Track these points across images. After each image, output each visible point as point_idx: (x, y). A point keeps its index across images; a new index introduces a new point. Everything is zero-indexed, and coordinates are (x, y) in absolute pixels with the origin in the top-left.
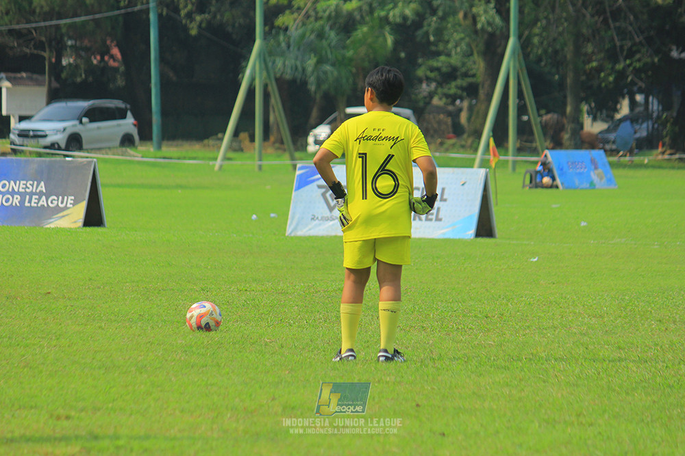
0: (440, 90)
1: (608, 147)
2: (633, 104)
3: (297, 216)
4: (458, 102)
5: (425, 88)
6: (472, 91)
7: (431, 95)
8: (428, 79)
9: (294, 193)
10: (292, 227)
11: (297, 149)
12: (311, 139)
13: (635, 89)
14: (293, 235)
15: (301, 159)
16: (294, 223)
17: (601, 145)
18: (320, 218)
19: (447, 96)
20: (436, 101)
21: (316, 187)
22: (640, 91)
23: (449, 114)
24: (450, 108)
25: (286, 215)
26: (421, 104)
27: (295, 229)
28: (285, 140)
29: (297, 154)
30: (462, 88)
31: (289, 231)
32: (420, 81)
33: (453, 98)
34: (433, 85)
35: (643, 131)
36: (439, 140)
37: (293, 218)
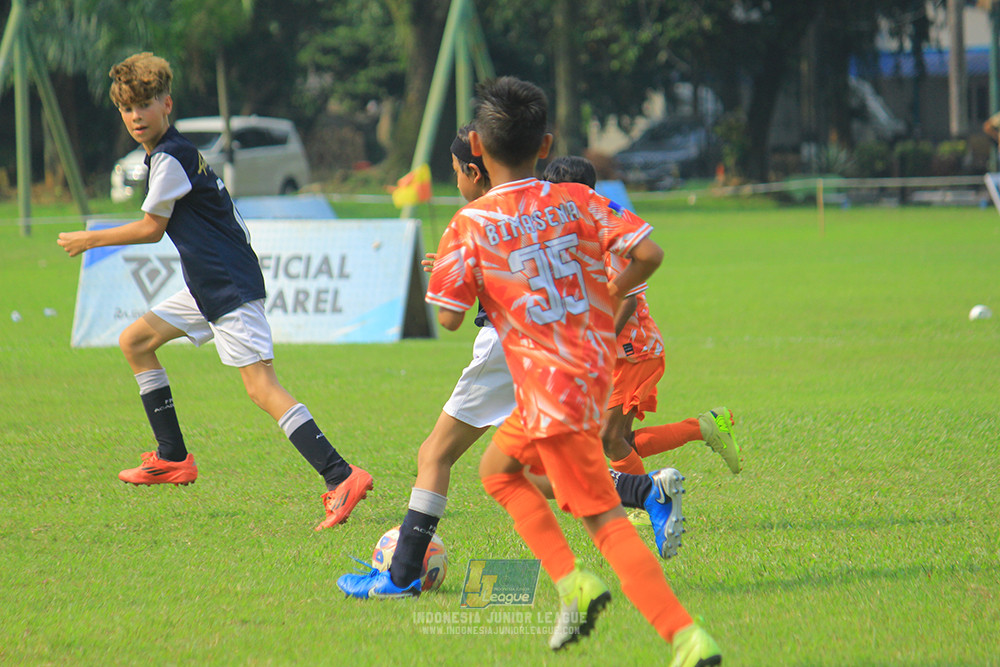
0: (340, 88)
1: (633, 176)
2: (672, 101)
3: (90, 313)
4: (372, 107)
5: (314, 83)
6: (395, 86)
7: (324, 96)
8: (320, 69)
9: (83, 273)
10: (82, 331)
11: (93, 196)
12: (117, 178)
13: (674, 74)
14: (83, 344)
15: (100, 212)
16: (86, 324)
17: (619, 172)
18: (129, 313)
19: (353, 96)
20: (335, 106)
21: (121, 261)
22: (684, 78)
23: (359, 128)
24: (360, 117)
25: (71, 310)
26: (309, 112)
27: (87, 335)
28: (70, 181)
29: (93, 205)
30: (379, 82)
31: (77, 337)
32: (303, 71)
33: (362, 100)
34: (328, 79)
35: (690, 147)
36: (339, 173)
37: (83, 315)
